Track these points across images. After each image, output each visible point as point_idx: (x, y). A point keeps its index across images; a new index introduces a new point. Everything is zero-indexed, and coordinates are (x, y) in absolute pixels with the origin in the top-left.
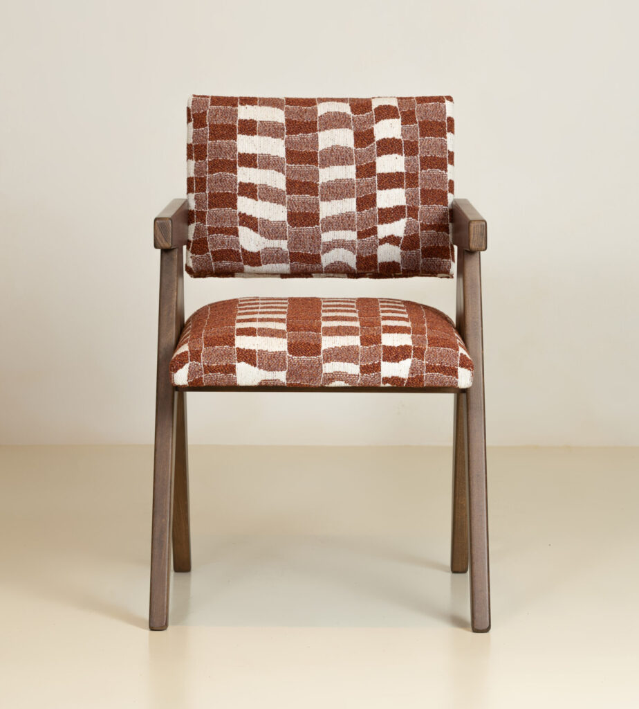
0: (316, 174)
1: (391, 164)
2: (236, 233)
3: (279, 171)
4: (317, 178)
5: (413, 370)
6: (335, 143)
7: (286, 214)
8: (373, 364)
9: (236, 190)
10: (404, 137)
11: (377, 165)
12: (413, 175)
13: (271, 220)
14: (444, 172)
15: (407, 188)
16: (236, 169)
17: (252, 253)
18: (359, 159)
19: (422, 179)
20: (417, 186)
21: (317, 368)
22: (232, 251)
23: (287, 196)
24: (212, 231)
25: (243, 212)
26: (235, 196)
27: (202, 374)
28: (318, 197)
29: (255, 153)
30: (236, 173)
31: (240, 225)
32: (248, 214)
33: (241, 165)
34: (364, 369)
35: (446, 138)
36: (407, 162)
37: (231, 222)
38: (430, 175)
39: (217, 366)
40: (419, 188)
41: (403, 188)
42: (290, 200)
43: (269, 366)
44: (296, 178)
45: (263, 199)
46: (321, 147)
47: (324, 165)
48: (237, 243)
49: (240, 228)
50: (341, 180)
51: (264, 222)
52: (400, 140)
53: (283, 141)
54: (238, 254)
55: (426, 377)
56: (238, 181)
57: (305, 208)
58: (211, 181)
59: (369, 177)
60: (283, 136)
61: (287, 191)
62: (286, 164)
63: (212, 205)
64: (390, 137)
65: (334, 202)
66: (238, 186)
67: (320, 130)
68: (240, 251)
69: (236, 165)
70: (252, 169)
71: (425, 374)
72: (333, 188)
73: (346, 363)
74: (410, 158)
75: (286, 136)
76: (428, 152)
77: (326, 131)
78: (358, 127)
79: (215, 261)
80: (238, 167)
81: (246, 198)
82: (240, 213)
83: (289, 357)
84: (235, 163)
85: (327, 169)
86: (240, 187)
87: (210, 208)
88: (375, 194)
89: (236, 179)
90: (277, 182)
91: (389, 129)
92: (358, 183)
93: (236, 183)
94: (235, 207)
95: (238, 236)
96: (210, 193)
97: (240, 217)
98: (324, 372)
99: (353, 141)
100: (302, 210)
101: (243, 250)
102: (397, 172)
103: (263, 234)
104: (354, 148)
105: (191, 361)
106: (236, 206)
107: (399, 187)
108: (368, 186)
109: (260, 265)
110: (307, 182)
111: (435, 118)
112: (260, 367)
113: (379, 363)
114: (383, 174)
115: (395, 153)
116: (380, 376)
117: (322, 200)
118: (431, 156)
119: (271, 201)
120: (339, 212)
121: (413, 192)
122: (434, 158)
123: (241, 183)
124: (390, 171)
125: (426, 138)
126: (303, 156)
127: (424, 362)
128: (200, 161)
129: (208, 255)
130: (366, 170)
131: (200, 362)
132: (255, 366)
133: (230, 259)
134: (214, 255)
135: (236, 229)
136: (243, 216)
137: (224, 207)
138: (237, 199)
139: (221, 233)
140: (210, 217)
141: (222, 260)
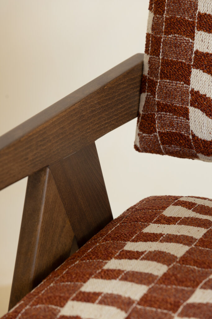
2: (186, 114)
9: (190, 60)
16: (194, 32)
17: (204, 141)
22: (181, 135)
24: (162, 108)
25: (196, 90)
26: (189, 67)
30: (193, 38)
31: (191, 106)
32: (201, 93)
33: (200, 29)
37: (182, 100)
48: (188, 127)
49: (191, 109)
54: (189, 140)
56: (195, 49)
58: (165, 43)
63: (164, 75)
66: (194, 55)
68: (191, 137)
69: (194, 28)
80: (196, 31)
81: (201, 71)
82: (193, 90)
84: (192, 25)
86: (195, 57)
87: (161, 78)
89: (192, 47)
93: (192, 50)
94: (188, 83)
95: (188, 119)
96: (163, 58)
97: (192, 95)
101: (194, 136)
106: (189, 81)
123: (197, 51)
128: (158, 16)
129: (155, 136)
133: (180, 145)
134: (161, 137)
135: (187, 110)
136: (196, 94)
137: (177, 80)
138: (191, 72)
139: (170, 112)
140: (161, 89)
141: (171, 144)
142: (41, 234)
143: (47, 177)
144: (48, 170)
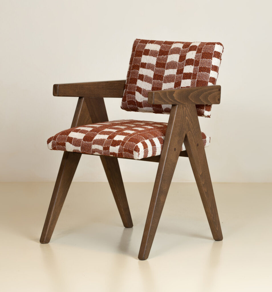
0: (163, 72)
1: (189, 69)
2: (134, 94)
3: (152, 70)
4: (164, 74)
5: (120, 150)
6: (172, 60)
7: (151, 87)
8: (107, 146)
9: (137, 77)
10: (195, 59)
11: (184, 70)
12: (195, 74)
13: (146, 90)
14: (208, 73)
15: (192, 79)
17: (139, 102)
18: (179, 67)
19: (198, 76)
20: (196, 79)
21: (90, 147)
22: (133, 101)
23: (153, 80)
25: (138, 86)
26: (137, 79)
27: (56, 146)
28: (163, 81)
29: (146, 62)
32: (139, 87)
34: (104, 149)
35: (212, 59)
36: (194, 69)
37: (134, 90)
38: (202, 74)
39: (61, 143)
40: (197, 80)
41: (191, 79)
42: (153, 82)
43: (76, 144)
44: (157, 73)
45: (145, 81)
46: (168, 61)
47: (167, 69)
48: (135, 98)
49: (136, 92)
50: (171, 75)
51: (144, 90)
52: (194, 59)
53: (156, 58)
54: (135, 102)
55: (124, 153)
57: (158, 86)
58: (131, 73)
59: (180, 74)
60: (157, 56)
61: (153, 78)
62: (155, 68)
63: (130, 83)
64: (191, 58)
65: (167, 83)
66: (138, 75)
67: (169, 54)
70: (144, 69)
71: (123, 152)
72: (168, 78)
73: (99, 146)
74: (196, 67)
75: (158, 56)
76: (203, 65)
77: (171, 55)
78: (182, 54)
79: (128, 105)
80: (140, 68)
81: (140, 80)
82: (137, 86)
83: (82, 141)
84: (139, 66)
85: (168, 70)
88: (181, 81)
89: (138, 73)
90: (151, 75)
91: (191, 55)
92: (177, 76)
94: (136, 84)
95: (135, 95)
96: (130, 78)
98: (92, 148)
99: (179, 59)
100: (157, 86)
101: (136, 101)
102: (190, 73)
103: (143, 95)
104: (178, 62)
105: (53, 140)
107: (189, 79)
108: (179, 78)
109: (142, 107)
110: (160, 75)
111: (209, 51)
112: (73, 145)
113: (109, 147)
114: (185, 73)
115: (191, 65)
116: (109, 152)
117: (164, 83)
118: (204, 67)
119: (147, 82)
120: (168, 88)
121: (194, 81)
122: (205, 68)
123: (140, 74)
124: (188, 72)
125: (203, 59)
126: (161, 65)
127: (123, 147)
130: (180, 71)
131: (55, 141)
132: (71, 144)
133: (133, 104)
134: (128, 102)
135: (135, 92)
136: (138, 87)
137: (133, 84)
138: (137, 81)
139: (130, 94)
140: (129, 87)
141: (130, 104)
142: (79, 117)
143: (83, 101)
144: (84, 98)
